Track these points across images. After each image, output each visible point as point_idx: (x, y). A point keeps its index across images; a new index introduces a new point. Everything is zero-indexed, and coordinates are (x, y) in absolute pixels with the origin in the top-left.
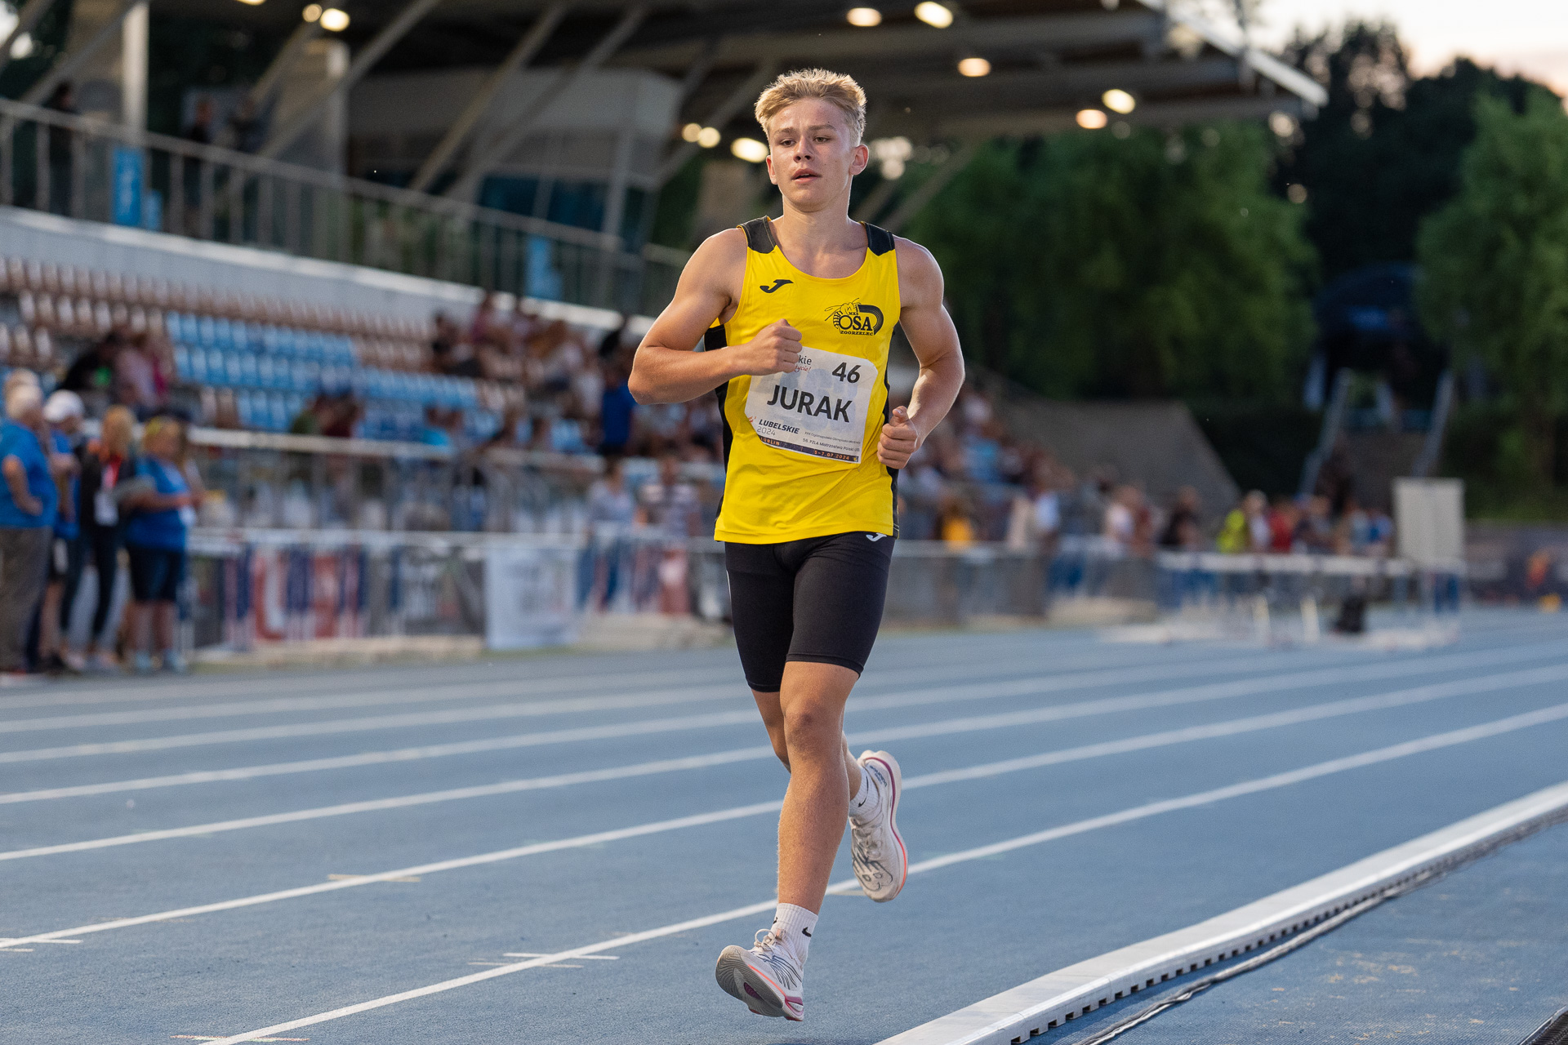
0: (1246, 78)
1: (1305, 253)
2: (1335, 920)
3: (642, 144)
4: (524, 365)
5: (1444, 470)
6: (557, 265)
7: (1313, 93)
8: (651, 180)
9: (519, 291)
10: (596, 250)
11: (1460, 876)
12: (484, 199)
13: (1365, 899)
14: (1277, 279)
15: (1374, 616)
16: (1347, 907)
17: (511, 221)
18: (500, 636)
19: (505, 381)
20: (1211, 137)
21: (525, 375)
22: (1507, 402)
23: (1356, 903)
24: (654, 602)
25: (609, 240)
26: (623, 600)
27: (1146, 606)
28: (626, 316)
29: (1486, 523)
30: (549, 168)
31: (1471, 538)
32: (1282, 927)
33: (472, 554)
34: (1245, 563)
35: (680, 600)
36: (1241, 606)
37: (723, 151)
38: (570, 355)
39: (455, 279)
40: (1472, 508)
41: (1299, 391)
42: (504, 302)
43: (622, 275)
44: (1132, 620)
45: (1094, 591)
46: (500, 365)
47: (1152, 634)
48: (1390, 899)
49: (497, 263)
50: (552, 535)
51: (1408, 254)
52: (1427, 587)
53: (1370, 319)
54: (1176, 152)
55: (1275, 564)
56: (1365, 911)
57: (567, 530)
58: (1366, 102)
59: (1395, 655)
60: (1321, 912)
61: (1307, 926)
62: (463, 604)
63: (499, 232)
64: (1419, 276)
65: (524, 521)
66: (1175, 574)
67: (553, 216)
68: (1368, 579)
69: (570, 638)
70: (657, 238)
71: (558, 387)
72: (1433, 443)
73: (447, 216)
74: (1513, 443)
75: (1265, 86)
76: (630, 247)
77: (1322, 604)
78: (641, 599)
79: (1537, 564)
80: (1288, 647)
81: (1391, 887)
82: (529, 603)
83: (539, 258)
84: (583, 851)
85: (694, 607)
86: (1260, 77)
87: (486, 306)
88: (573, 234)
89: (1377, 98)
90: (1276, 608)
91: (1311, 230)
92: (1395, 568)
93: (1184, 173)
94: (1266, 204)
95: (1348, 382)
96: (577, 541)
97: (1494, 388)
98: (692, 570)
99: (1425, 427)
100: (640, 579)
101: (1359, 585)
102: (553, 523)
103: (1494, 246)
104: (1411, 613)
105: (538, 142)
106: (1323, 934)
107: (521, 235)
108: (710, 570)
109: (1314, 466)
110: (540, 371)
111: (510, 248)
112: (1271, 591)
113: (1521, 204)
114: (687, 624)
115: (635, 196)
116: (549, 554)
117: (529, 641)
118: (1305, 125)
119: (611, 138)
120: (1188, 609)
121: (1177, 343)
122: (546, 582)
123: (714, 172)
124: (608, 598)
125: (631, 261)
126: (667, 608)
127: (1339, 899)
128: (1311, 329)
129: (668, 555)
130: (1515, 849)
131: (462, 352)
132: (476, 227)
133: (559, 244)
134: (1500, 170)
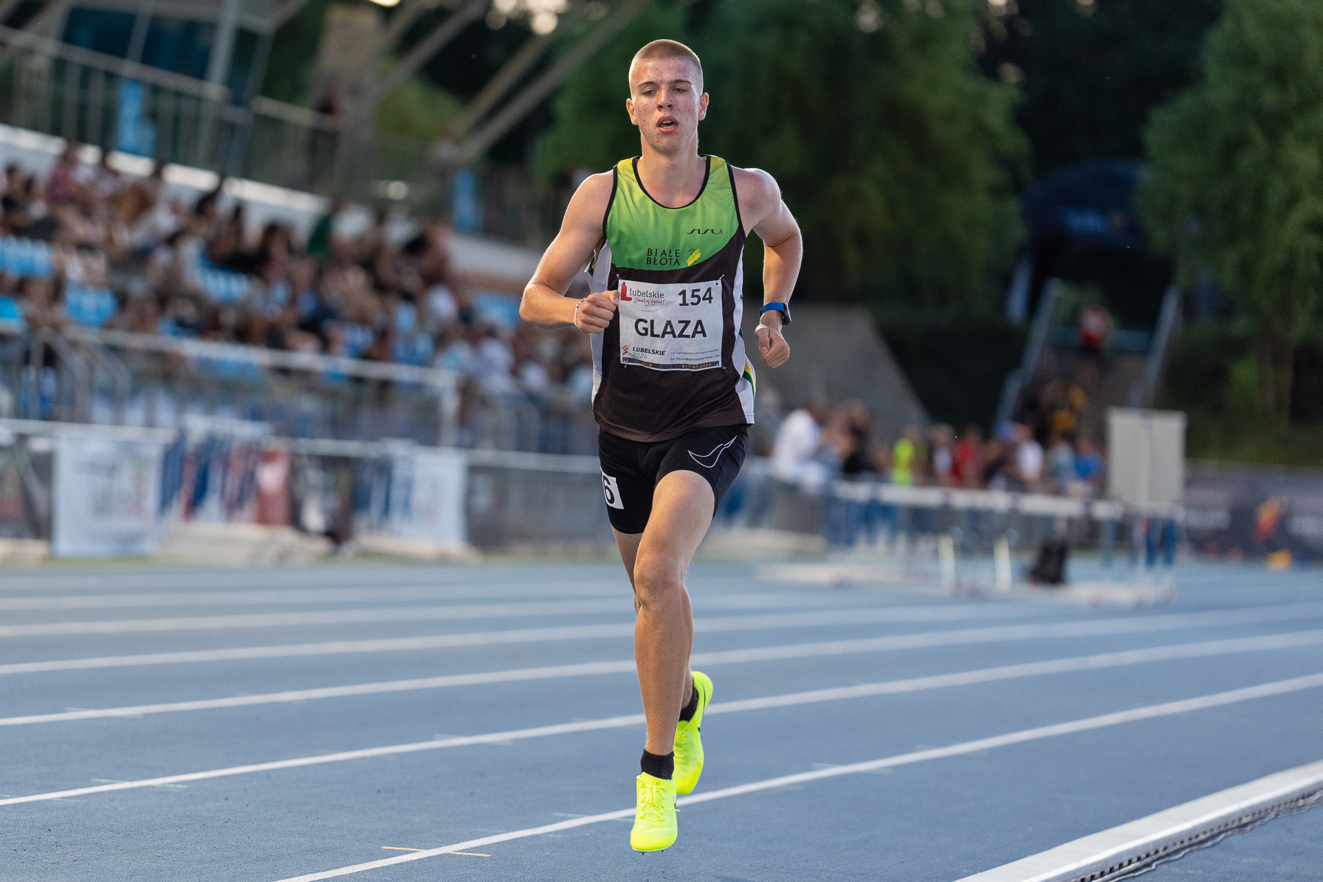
1: (1015, 143)
4: (109, 228)
5: (1164, 402)
6: (152, 115)
8: (264, 23)
9: (107, 146)
10: (199, 99)
11: (1172, 868)
12: (68, 36)
14: (982, 172)
15: (1076, 566)
17: (102, 61)
18: (67, 541)
19: (84, 247)
21: (110, 240)
22: (1240, 325)
24: (249, 510)
25: (214, 89)
26: (213, 504)
27: (815, 542)
28: (223, 177)
29: (1209, 466)
31: (1190, 482)
33: (39, 445)
34: (931, 497)
35: (279, 509)
36: (925, 545)
38: (162, 218)
39: (34, 127)
40: (1194, 446)
41: (1001, 302)
42: (89, 155)
43: (227, 128)
44: (797, 557)
45: (755, 521)
46: (81, 229)
47: (822, 573)
49: (83, 108)
50: (132, 431)
51: (1136, 151)
52: (1139, 533)
53: (1086, 222)
54: (869, 19)
55: (963, 499)
57: (150, 424)
59: (1100, 610)
62: (27, 501)
63: (87, 73)
64: (1146, 176)
65: (101, 410)
66: (850, 504)
67: (148, 58)
68: (1071, 521)
69: (149, 547)
70: (268, 91)
72: (1153, 369)
73: (29, 52)
74: (1245, 372)
76: (237, 99)
77: (1016, 549)
78: (233, 507)
79: (1267, 514)
80: (975, 595)
82: (103, 505)
83: (131, 106)
84: (161, 792)
85: (294, 520)
87: (67, 160)
88: (171, 80)
90: (963, 551)
91: (1022, 117)
92: (1103, 510)
93: (878, 42)
94: (973, 84)
95: (1057, 292)
96: (164, 435)
97: (1226, 310)
98: (294, 473)
99: (1144, 353)
100: (233, 483)
101: (1061, 527)
102: (135, 414)
103: (1233, 146)
104: (1120, 563)
107: (111, 77)
108: (314, 476)
109: (1013, 390)
110: (128, 237)
111: (97, 93)
112: (958, 531)
113: (1270, 98)
114: (286, 537)
115: (245, 39)
116: (128, 448)
117: (102, 549)
120: (861, 548)
121: (862, 239)
122: (124, 482)
123: (338, 14)
124: (195, 503)
125: (238, 115)
126: (263, 519)
128: (1018, 231)
129: (268, 457)
130: (1236, 839)
131: (38, 209)
132: (60, 65)
133: (156, 90)
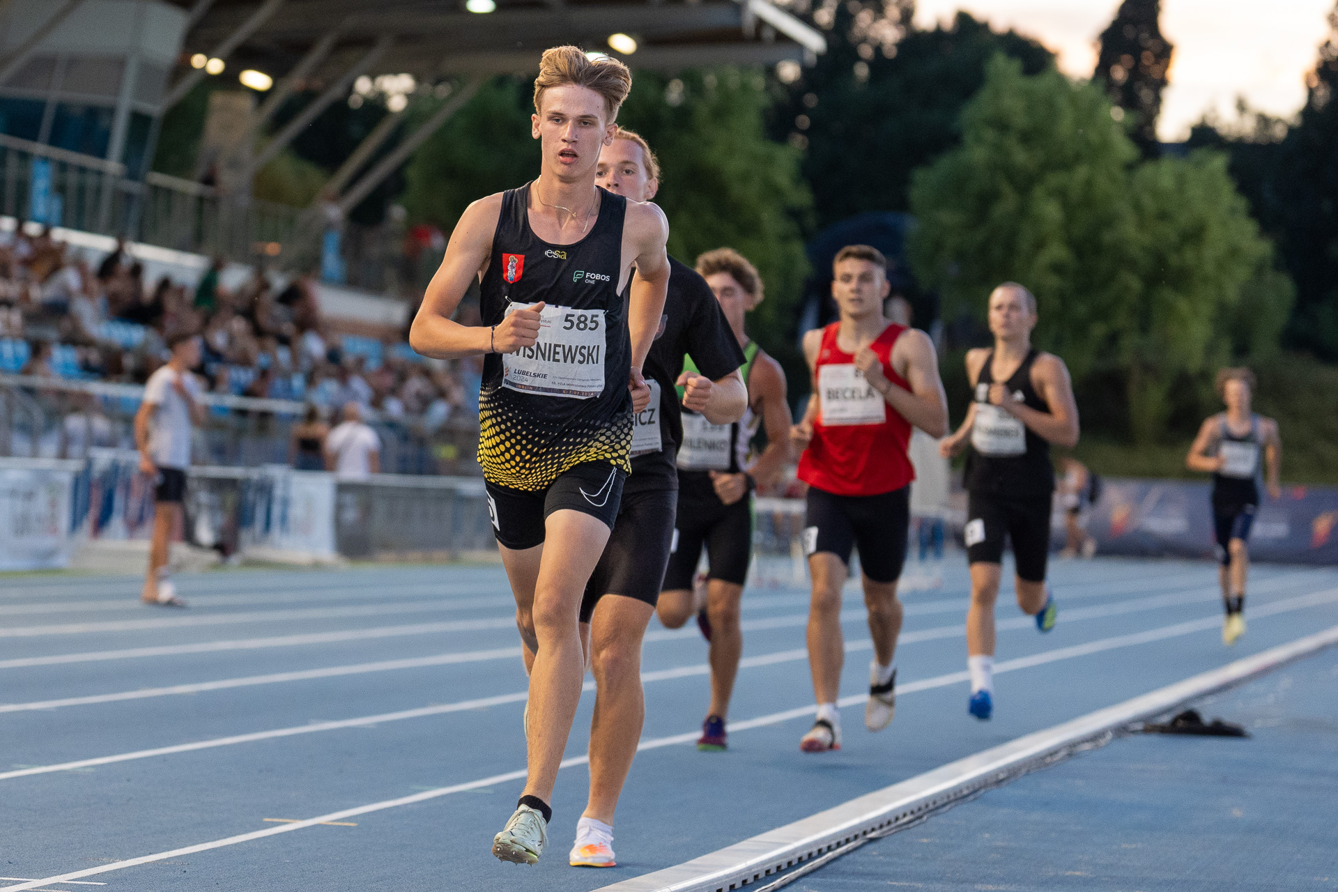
0: (748, 23)
1: (801, 197)
2: (818, 862)
3: (147, 69)
4: (24, 286)
6: (60, 189)
7: (814, 42)
8: (156, 108)
9: (22, 217)
10: (100, 174)
11: (940, 820)
13: (848, 841)
14: (773, 223)
16: (829, 849)
17: (17, 143)
20: (710, 80)
21: (25, 297)
23: (839, 845)
24: (149, 527)
25: (113, 165)
26: (117, 523)
30: (54, 92)
32: (766, 867)
37: (229, 80)
38: (71, 278)
42: (6, 224)
43: (124, 197)
48: (872, 840)
50: (47, 460)
51: (903, 205)
54: (675, 93)
56: (848, 853)
58: (866, 51)
60: (805, 853)
61: (790, 866)
64: (912, 226)
65: (19, 443)
67: (55, 140)
69: (62, 561)
70: (160, 165)
71: (58, 310)
75: (767, 34)
76: (132, 175)
78: (134, 525)
80: (775, 587)
81: (873, 830)
82: (22, 526)
83: (42, 181)
84: (72, 775)
85: (188, 535)
86: (761, 23)
88: (76, 158)
89: (878, 49)
90: (764, 551)
93: (683, 115)
94: (761, 148)
100: (134, 504)
102: (48, 447)
103: (987, 199)
105: (44, 65)
106: (805, 875)
107: (24, 156)
108: (205, 497)
110: (40, 294)
111: (13, 169)
113: (1021, 157)
114: (183, 551)
115: (139, 121)
116: (43, 477)
118: (806, 71)
119: (120, 63)
122: (41, 504)
123: (218, 99)
124: (101, 523)
125: (134, 187)
127: (823, 840)
130: (994, 793)
133: (63, 167)
134: (1001, 125)
